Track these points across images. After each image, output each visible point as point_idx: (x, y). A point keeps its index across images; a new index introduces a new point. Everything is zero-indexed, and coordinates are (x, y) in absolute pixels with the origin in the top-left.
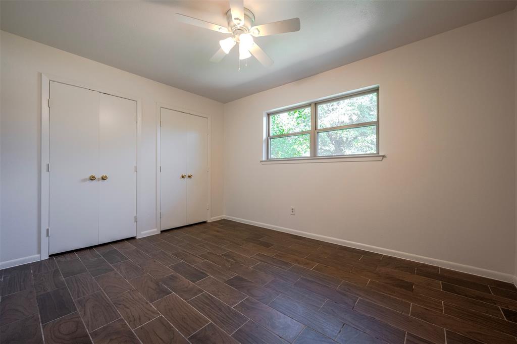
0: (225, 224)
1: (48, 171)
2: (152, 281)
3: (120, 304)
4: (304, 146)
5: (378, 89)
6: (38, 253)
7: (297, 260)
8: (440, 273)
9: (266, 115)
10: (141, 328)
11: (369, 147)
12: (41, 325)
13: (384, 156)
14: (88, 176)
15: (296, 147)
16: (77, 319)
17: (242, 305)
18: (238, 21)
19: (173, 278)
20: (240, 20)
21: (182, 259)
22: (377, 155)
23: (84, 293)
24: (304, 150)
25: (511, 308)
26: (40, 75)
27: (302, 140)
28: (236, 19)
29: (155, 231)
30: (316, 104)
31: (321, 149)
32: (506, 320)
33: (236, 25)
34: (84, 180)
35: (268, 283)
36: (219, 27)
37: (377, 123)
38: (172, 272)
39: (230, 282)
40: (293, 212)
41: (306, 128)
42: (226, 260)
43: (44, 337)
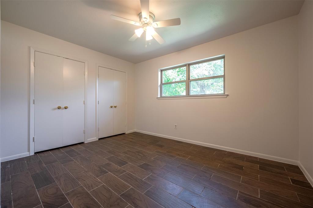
0: (136, 134)
1: (34, 104)
2: (96, 166)
3: (80, 179)
4: (182, 89)
5: (224, 57)
6: (28, 152)
7: (178, 154)
8: (258, 160)
9: (160, 71)
10: (93, 191)
11: (220, 89)
12: (36, 189)
13: (227, 95)
14: (57, 107)
15: (177, 89)
16: (56, 187)
17: (149, 178)
18: (146, 19)
19: (108, 165)
20: (147, 19)
21: (112, 154)
22: (224, 94)
23: (58, 174)
24: (182, 91)
25: (296, 178)
26: (29, 48)
27: (181, 85)
28: (144, 18)
29: (95, 139)
30: (189, 65)
31: (192, 90)
32: (292, 184)
33: (144, 21)
34: (55, 109)
35: (162, 167)
36: (135, 22)
37: (224, 76)
38: (107, 162)
39: (141, 166)
40: (176, 127)
41: (183, 78)
42: (138, 155)
43: (40, 196)
